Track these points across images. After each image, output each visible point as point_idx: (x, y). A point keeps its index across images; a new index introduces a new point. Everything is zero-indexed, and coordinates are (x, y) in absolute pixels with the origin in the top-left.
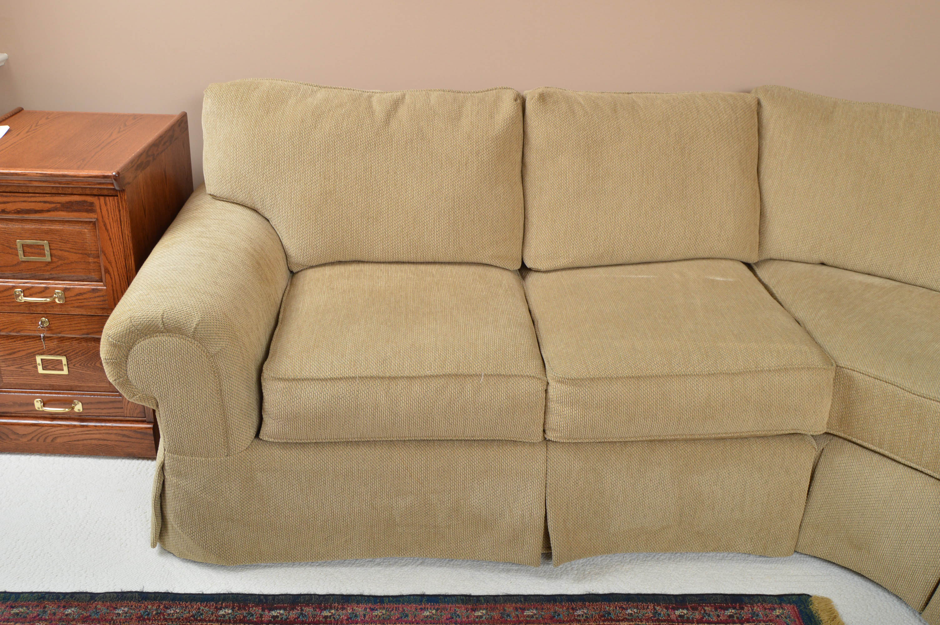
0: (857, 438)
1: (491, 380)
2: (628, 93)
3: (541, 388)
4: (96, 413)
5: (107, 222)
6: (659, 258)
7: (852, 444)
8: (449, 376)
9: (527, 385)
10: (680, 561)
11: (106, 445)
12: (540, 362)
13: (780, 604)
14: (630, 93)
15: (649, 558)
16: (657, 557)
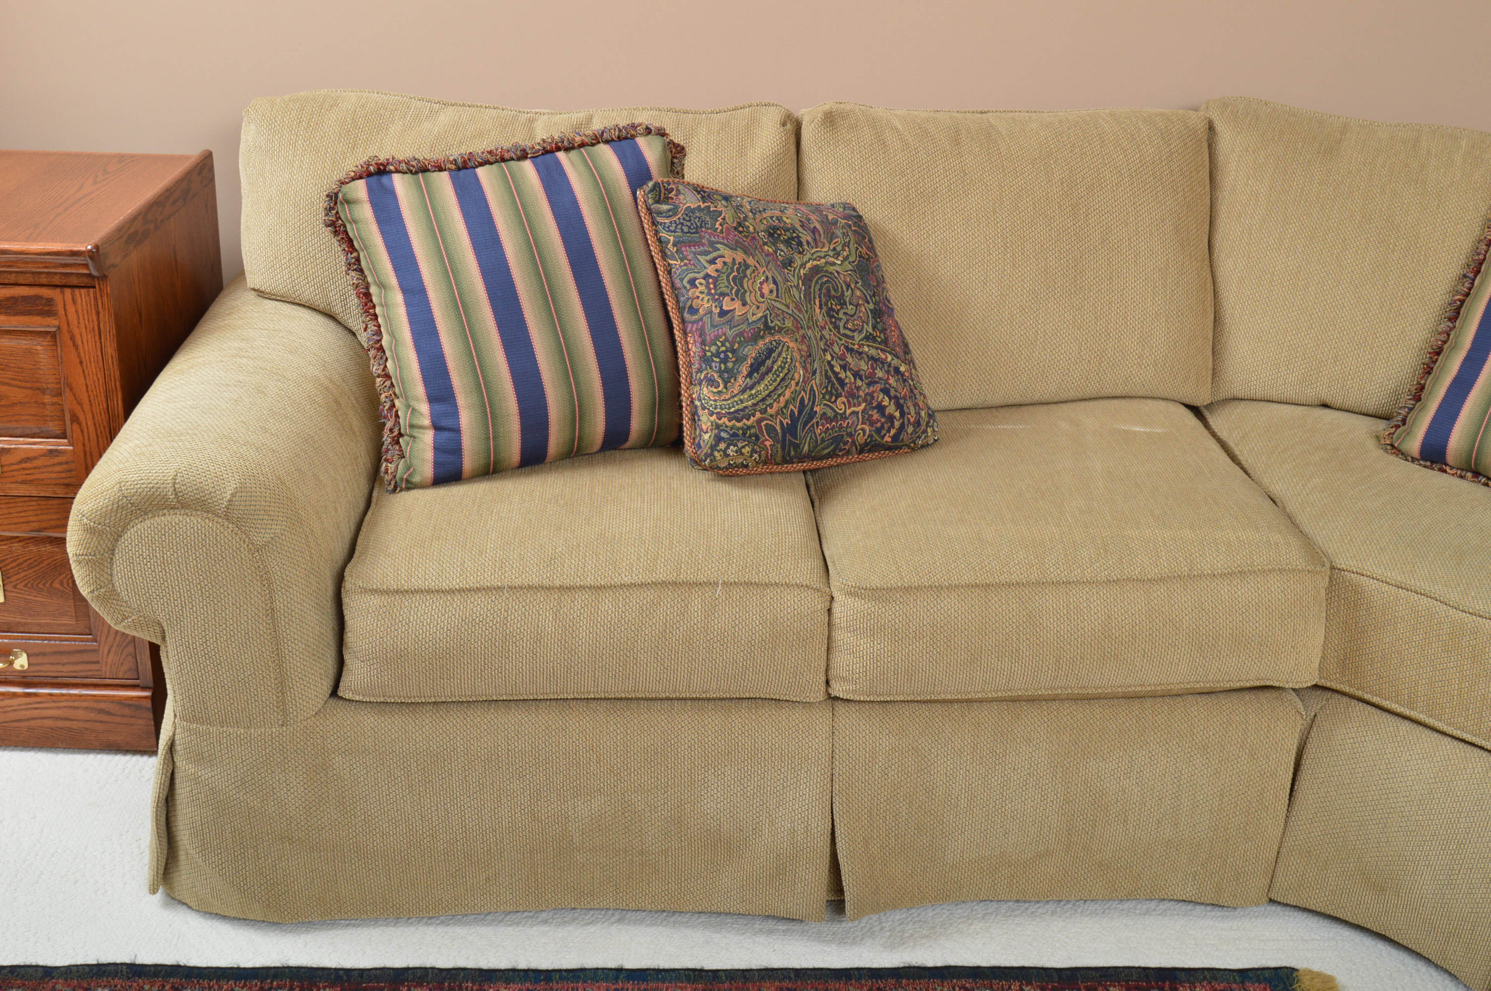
0: (1371, 692)
1: (735, 593)
2: (981, 113)
3: (820, 605)
4: (53, 672)
5: (76, 332)
6: (1037, 397)
7: (1365, 705)
8: (664, 584)
9: (796, 601)
10: (1071, 917)
11: (70, 729)
12: (819, 563)
13: (1242, 982)
14: (985, 112)
15: (1018, 912)
16: (1031, 909)
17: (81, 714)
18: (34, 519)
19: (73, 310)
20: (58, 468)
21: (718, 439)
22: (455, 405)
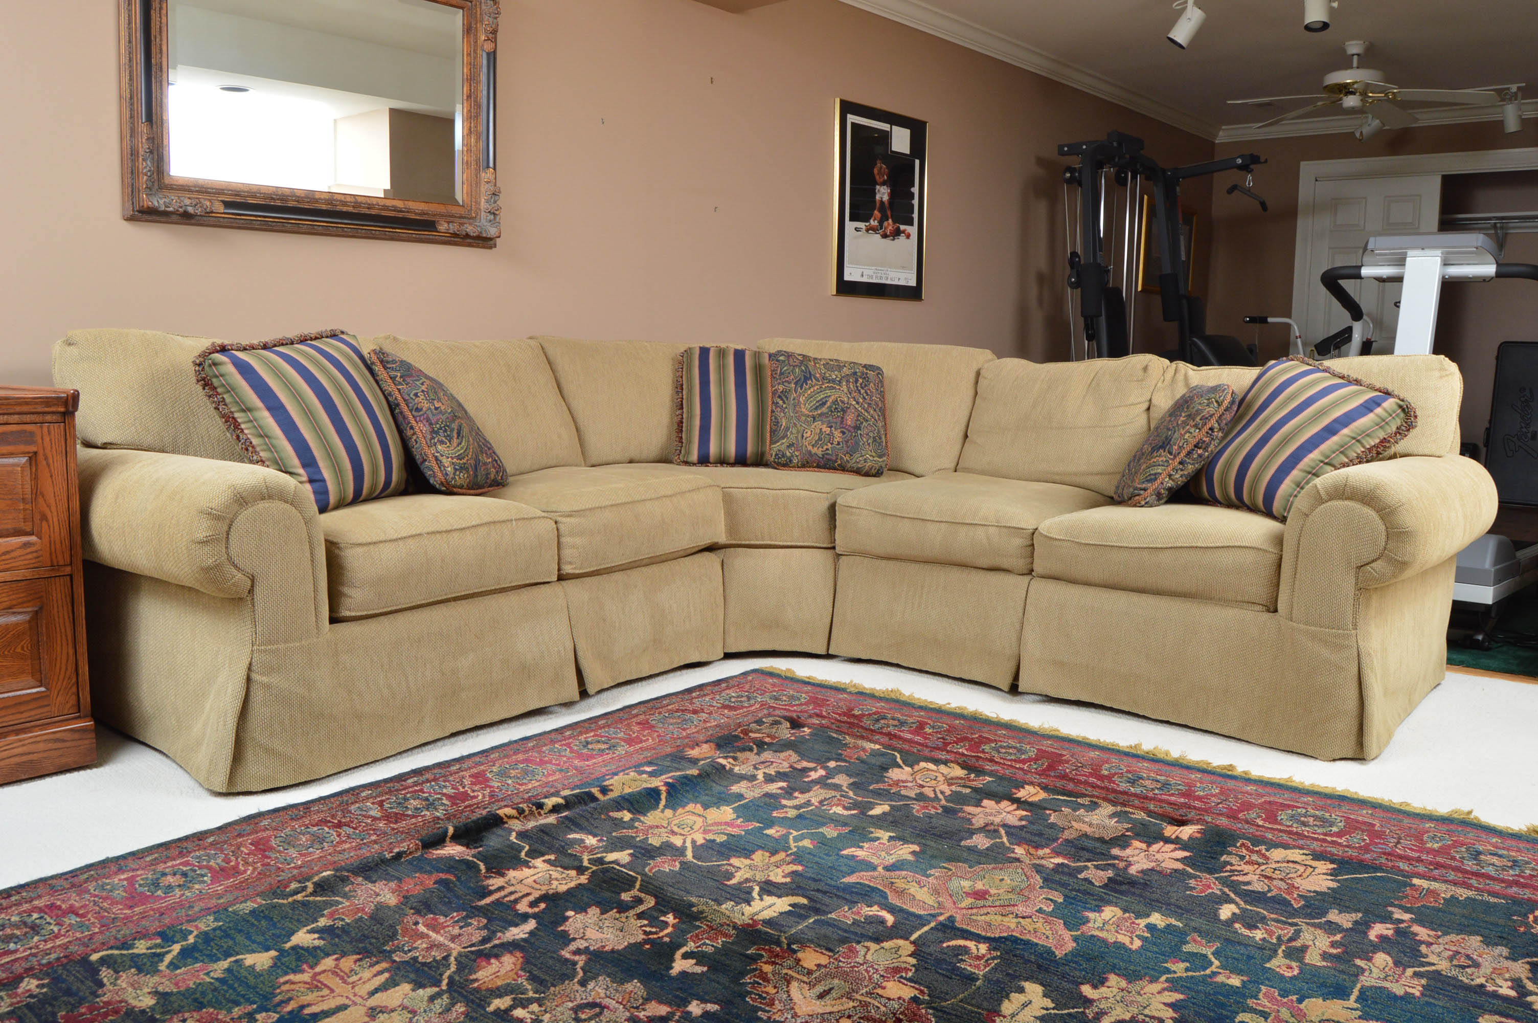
1: (520, 524)
3: (554, 526)
7: (742, 547)
9: (545, 525)
17: (41, 746)
18: (6, 599)
19: (48, 439)
20: (30, 556)
21: (456, 470)
22: (318, 467)
